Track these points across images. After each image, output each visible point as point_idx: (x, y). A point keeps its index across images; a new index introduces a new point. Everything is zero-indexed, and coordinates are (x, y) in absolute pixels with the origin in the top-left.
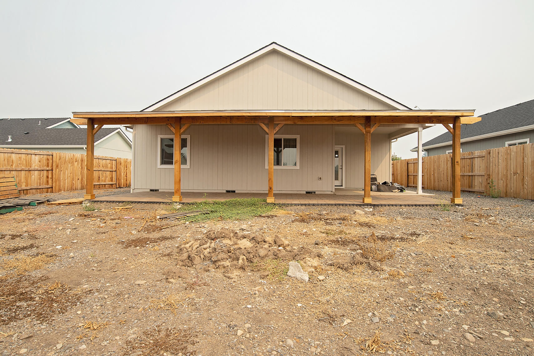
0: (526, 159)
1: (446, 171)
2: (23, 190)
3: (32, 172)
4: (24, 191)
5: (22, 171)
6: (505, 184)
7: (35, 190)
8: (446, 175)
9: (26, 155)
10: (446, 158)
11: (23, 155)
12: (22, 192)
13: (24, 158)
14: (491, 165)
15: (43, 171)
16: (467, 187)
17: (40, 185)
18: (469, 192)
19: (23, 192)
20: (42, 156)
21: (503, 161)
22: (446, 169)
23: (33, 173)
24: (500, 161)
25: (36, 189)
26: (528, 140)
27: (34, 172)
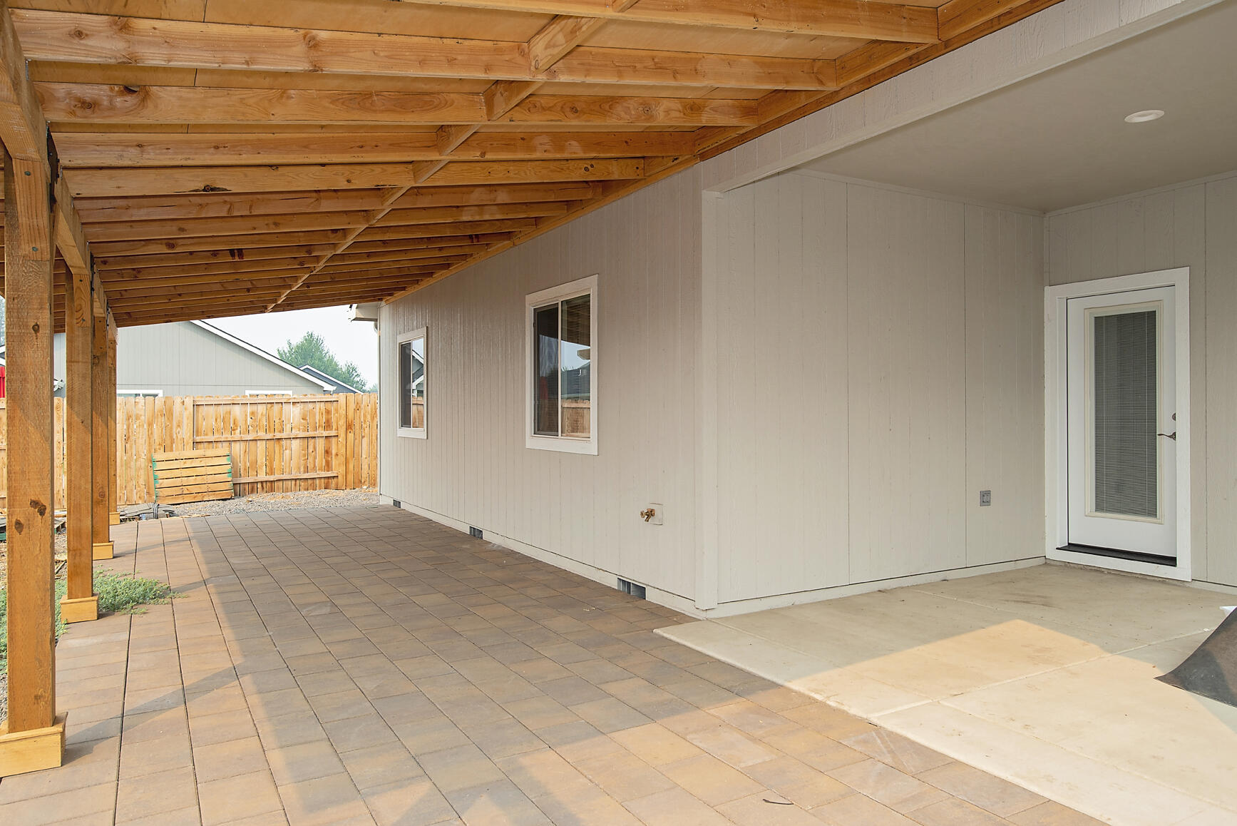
2: (262, 482)
3: (284, 442)
4: (264, 484)
5: (258, 442)
7: (293, 482)
9: (269, 405)
11: (260, 406)
12: (259, 485)
13: (264, 412)
15: (313, 440)
17: (307, 470)
19: (262, 486)
20: (311, 406)
23: (288, 445)
25: (296, 480)
27: (288, 441)
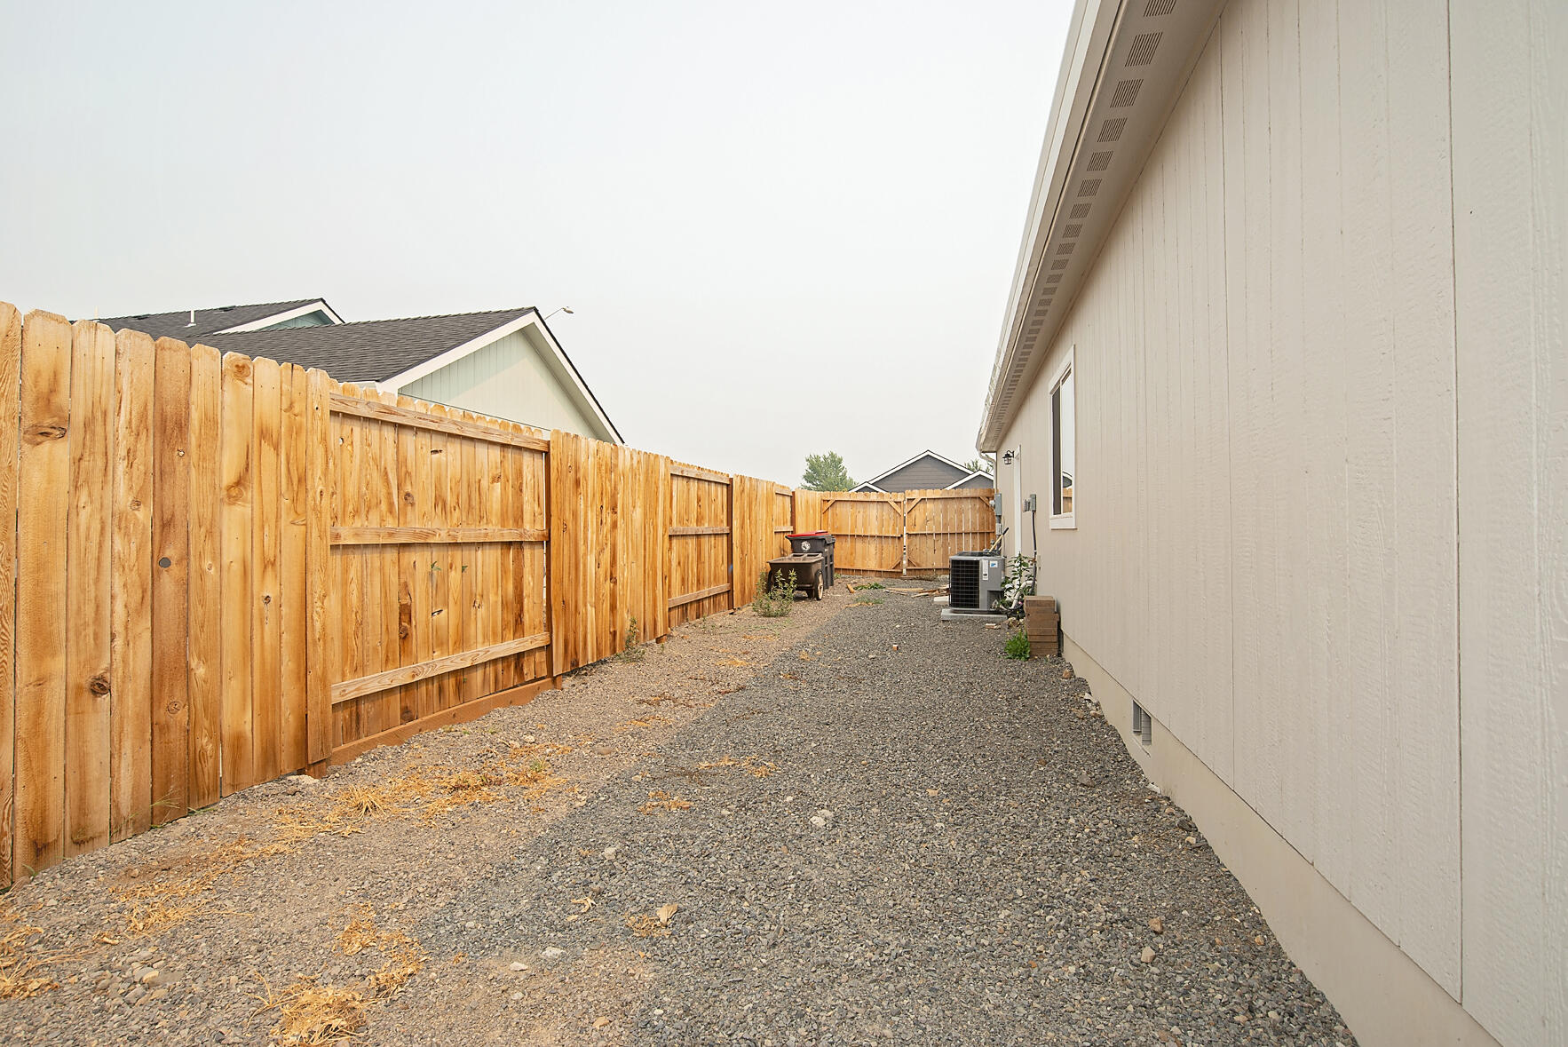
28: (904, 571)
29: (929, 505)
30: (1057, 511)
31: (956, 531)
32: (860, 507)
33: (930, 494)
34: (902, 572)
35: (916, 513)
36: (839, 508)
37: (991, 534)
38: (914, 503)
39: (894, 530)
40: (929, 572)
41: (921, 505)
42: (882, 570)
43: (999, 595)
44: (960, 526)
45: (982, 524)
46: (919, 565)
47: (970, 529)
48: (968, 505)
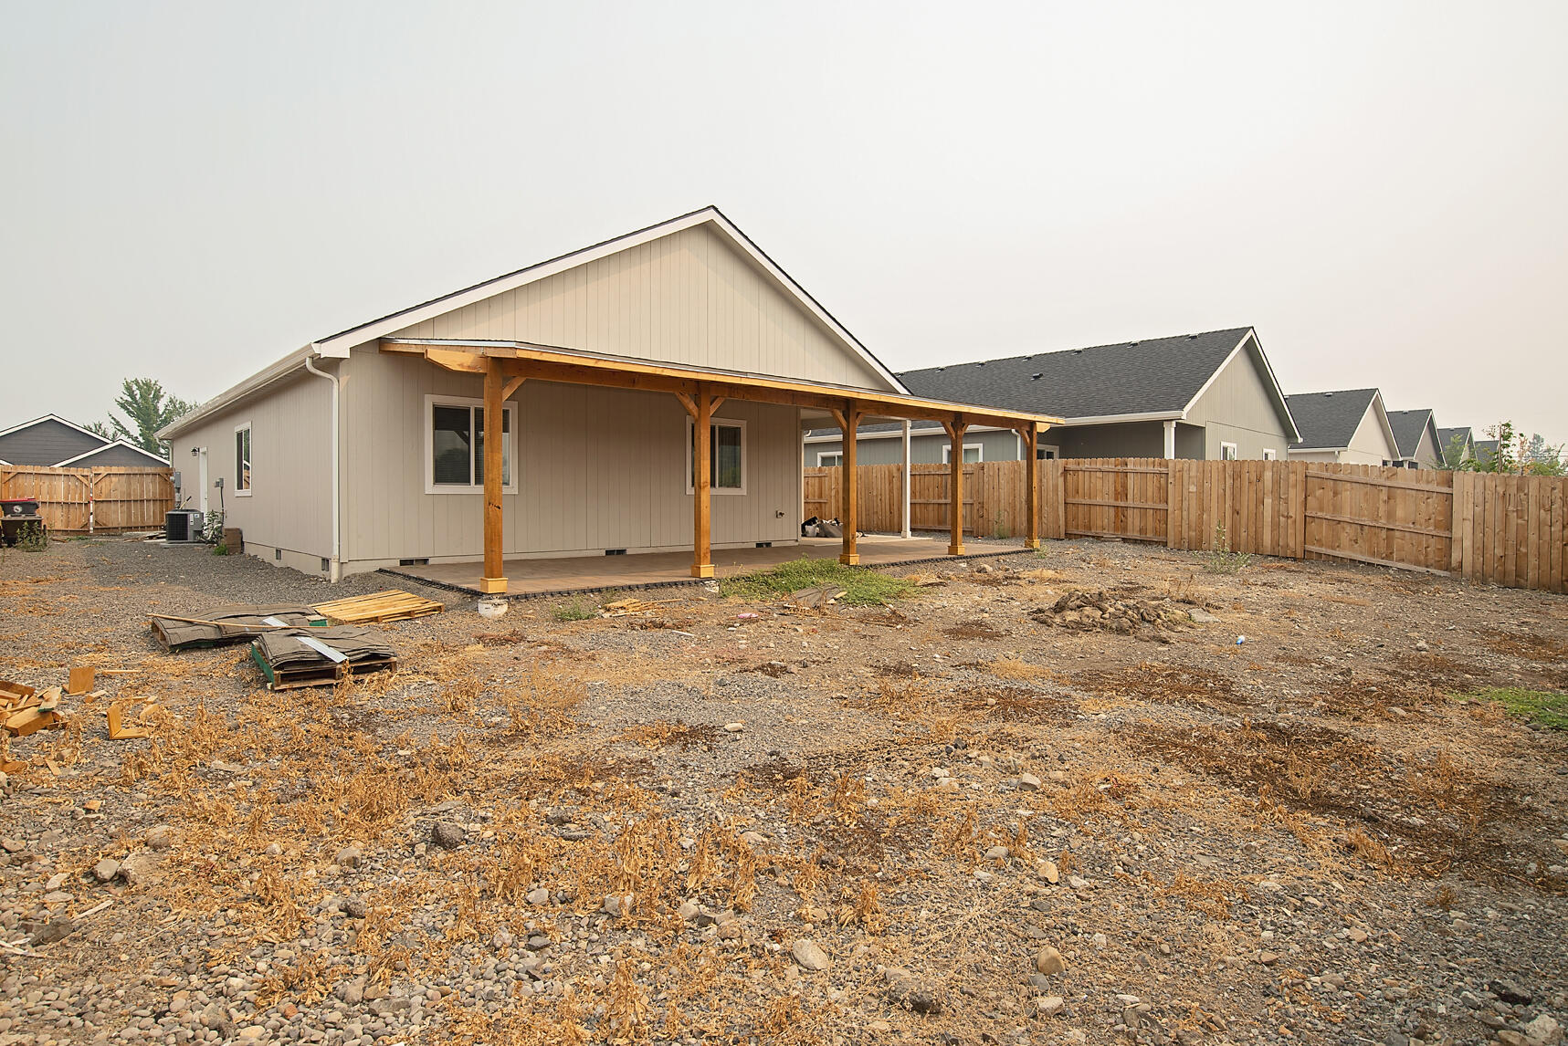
0: (1044, 480)
1: (888, 496)
6: (1011, 517)
8: (887, 501)
10: (889, 472)
14: (986, 486)
16: (934, 524)
18: (940, 531)
21: (1008, 482)
22: (887, 492)
24: (1002, 482)
26: (980, 446)
28: (92, 529)
29: (114, 479)
30: (240, 487)
31: (139, 498)
32: (47, 480)
33: (115, 470)
34: (89, 531)
35: (103, 484)
36: (21, 479)
37: (169, 502)
38: (101, 477)
39: (81, 498)
40: (115, 530)
41: (107, 478)
42: (69, 529)
43: (200, 533)
44: (142, 494)
45: (161, 494)
46: (105, 525)
47: (151, 497)
48: (148, 479)
